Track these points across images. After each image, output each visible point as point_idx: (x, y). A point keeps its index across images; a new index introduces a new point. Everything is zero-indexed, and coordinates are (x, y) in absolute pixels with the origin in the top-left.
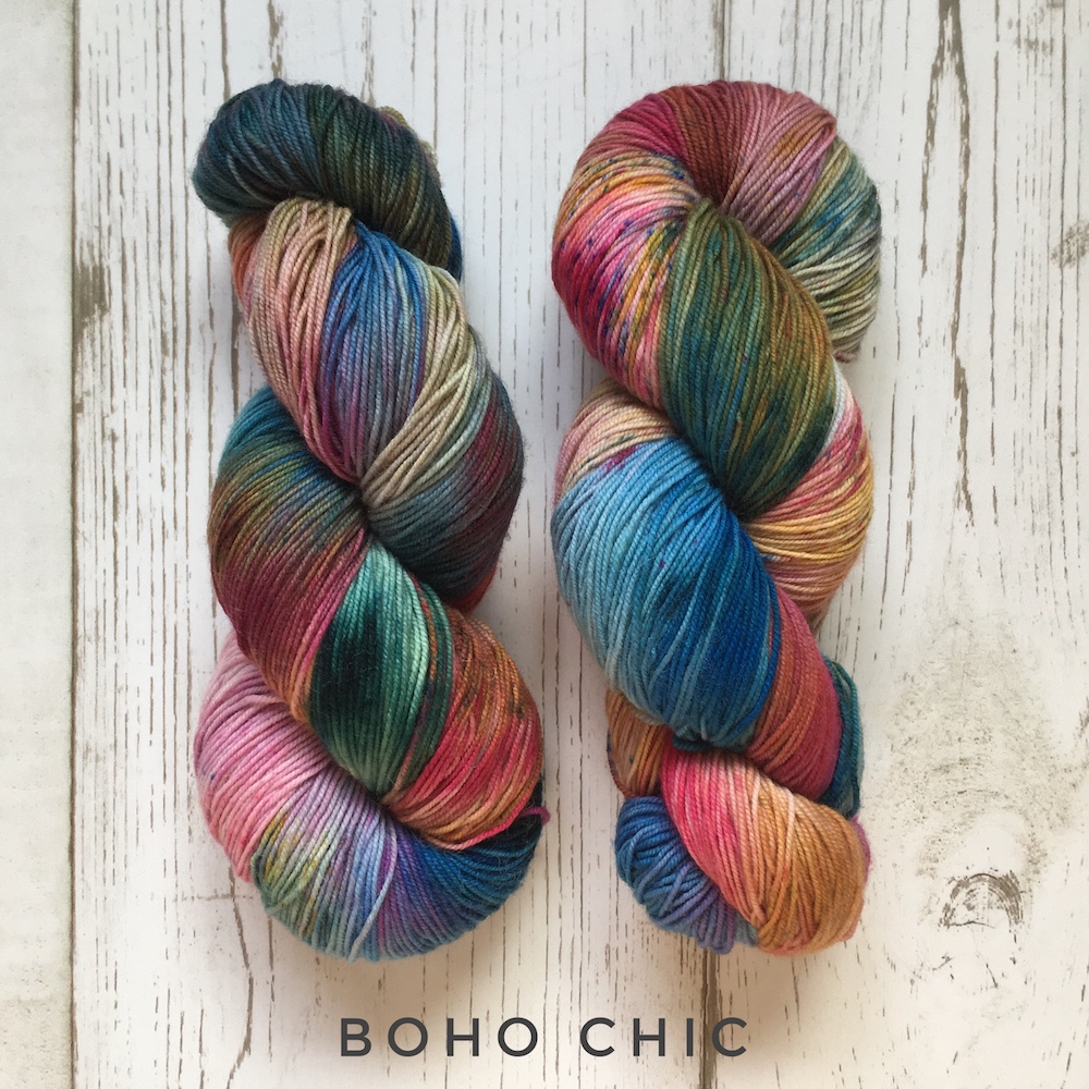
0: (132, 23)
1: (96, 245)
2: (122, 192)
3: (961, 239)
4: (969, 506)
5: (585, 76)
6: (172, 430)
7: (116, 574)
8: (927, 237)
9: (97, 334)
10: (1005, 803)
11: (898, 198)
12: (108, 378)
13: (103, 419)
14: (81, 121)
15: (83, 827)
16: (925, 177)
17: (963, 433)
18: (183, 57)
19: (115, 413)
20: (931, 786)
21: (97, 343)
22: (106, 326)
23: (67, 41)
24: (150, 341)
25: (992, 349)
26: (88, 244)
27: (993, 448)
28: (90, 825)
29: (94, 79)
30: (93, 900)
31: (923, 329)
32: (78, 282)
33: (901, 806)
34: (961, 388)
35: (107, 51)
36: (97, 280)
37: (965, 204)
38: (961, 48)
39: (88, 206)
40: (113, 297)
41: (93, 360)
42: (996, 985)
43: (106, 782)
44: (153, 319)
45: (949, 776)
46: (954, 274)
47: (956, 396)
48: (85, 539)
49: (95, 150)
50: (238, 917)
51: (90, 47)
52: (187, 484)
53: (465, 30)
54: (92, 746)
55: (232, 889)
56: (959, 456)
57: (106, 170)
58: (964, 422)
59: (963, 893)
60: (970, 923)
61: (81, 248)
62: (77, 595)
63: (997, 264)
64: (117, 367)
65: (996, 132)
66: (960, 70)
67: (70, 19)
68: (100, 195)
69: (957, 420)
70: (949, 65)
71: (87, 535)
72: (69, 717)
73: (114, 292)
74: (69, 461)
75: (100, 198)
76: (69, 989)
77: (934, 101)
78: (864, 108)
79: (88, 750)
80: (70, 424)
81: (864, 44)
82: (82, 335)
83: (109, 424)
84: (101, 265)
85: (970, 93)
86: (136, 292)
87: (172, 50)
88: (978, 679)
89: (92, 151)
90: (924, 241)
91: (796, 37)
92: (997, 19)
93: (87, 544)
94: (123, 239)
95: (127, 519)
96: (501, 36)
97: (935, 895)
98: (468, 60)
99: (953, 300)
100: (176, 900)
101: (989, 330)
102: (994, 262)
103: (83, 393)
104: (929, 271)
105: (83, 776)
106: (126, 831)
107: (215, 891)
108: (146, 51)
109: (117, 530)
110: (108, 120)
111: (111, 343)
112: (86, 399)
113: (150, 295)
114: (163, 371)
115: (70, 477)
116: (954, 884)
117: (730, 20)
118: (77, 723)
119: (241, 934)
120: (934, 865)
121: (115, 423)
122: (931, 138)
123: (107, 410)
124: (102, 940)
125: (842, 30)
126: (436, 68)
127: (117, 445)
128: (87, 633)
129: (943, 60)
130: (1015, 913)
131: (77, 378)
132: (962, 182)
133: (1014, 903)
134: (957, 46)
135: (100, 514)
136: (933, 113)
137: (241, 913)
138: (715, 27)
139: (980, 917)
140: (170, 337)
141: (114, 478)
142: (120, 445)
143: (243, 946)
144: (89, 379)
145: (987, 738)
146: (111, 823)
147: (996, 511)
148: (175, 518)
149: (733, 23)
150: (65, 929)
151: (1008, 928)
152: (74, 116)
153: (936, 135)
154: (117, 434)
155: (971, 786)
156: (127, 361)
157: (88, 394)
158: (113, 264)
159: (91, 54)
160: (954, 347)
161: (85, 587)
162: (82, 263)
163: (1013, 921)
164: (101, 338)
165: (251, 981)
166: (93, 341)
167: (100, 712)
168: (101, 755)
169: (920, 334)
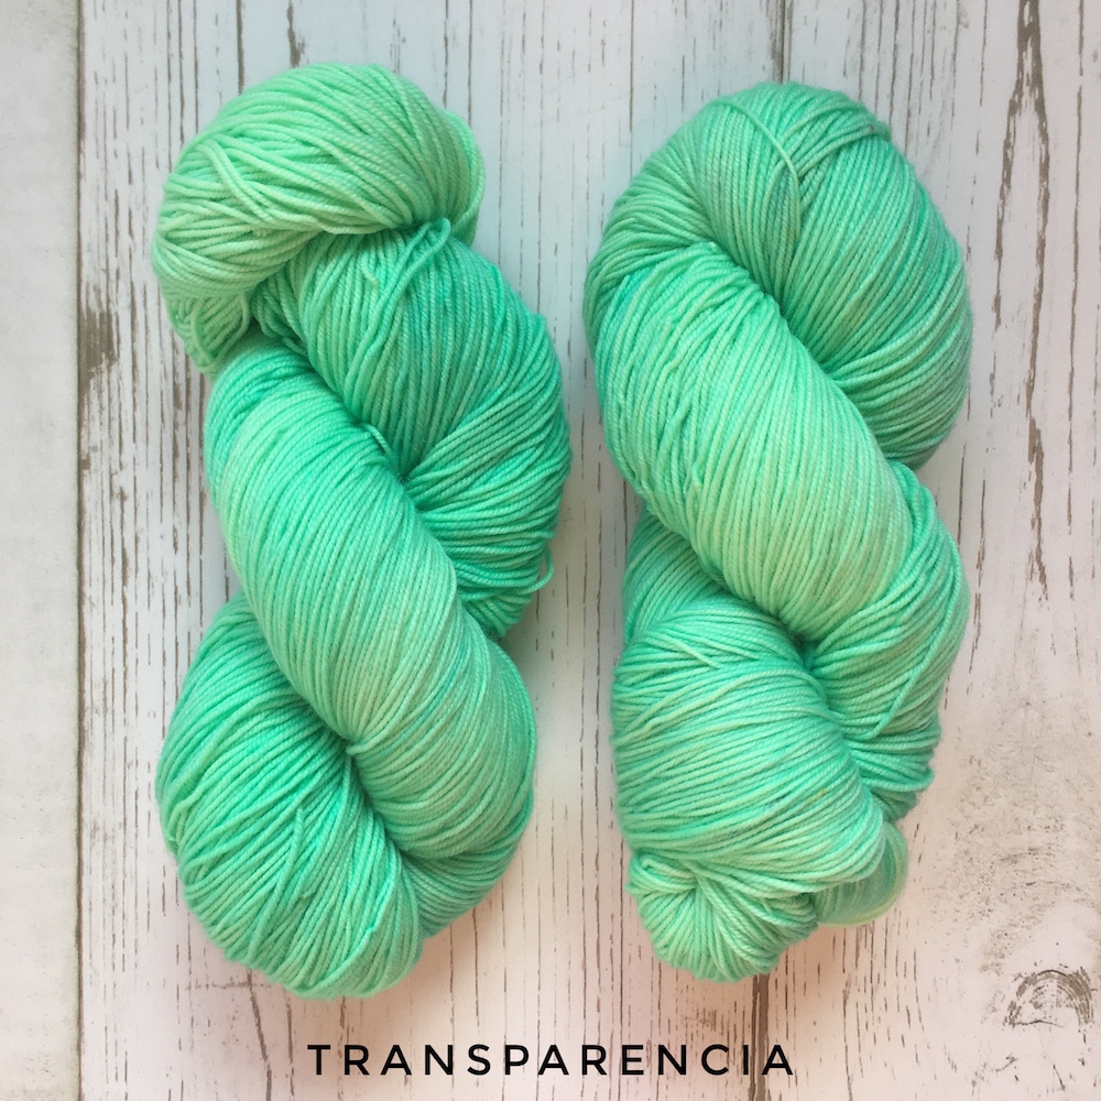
0: (141, 49)
1: (103, 289)
2: (131, 233)
3: (1038, 290)
4: (1043, 578)
5: (631, 109)
6: (185, 488)
7: (125, 642)
8: (1001, 289)
9: (105, 385)
10: (1076, 895)
11: (970, 245)
12: (117, 432)
13: (111, 476)
14: (87, 155)
15: (90, 910)
16: (1000, 222)
17: (1038, 500)
18: (197, 86)
19: (124, 471)
20: (997, 877)
21: (105, 394)
22: (114, 377)
23: (72, 68)
24: (162, 394)
25: (1070, 409)
26: (94, 290)
27: (1070, 516)
28: (98, 906)
29: (101, 110)
30: (102, 987)
31: (995, 387)
32: (84, 330)
33: (965, 898)
34: (1036, 451)
35: (114, 79)
36: (105, 327)
37: (1043, 252)
38: (1042, 82)
39: (94, 248)
40: (122, 345)
41: (101, 413)
42: (1063, 1087)
43: (114, 862)
44: (165, 370)
45: (1018, 866)
46: (1030, 327)
47: (1031, 460)
48: (92, 604)
49: (102, 186)
50: (255, 1006)
51: (96, 75)
52: (201, 547)
53: (502, 59)
54: (100, 824)
55: (249, 977)
56: (1033, 525)
57: (114, 209)
58: (1039, 487)
59: (1030, 990)
60: (1037, 1022)
61: (87, 292)
62: (84, 664)
63: (1077, 317)
64: (126, 421)
65: (1078, 175)
66: (1040, 107)
67: (75, 44)
68: (107, 235)
69: (1031, 486)
70: (1028, 100)
71: (94, 600)
72: (75, 793)
73: (122, 340)
74: (75, 521)
75: (107, 240)
76: (76, 1080)
77: (1012, 140)
78: (935, 147)
79: (95, 829)
80: (75, 482)
81: (936, 77)
82: (89, 386)
83: (117, 482)
84: (108, 310)
85: (1050, 131)
86: (147, 339)
87: (185, 78)
88: (1049, 763)
89: (98, 187)
90: (998, 292)
91: (862, 68)
92: (1081, 51)
93: (94, 610)
94: (132, 284)
95: (138, 584)
96: (541, 66)
97: (1000, 992)
98: (505, 92)
99: (1028, 356)
100: (190, 988)
101: (1066, 388)
102: (1073, 315)
103: (89, 447)
104: (1002, 326)
105: (91, 856)
106: (136, 913)
107: (231, 979)
108: (156, 79)
109: (127, 594)
110: (115, 155)
111: (119, 396)
112: (92, 455)
113: (161, 345)
114: (175, 426)
115: (75, 538)
116: (1021, 981)
117: (790, 50)
118: (84, 800)
119: (259, 1024)
120: (1000, 960)
121: (124, 481)
122: (1007, 180)
123: (116, 467)
124: (110, 1029)
125: (912, 62)
126: (470, 100)
127: (126, 503)
128: (95, 704)
129: (1021, 96)
130: (1085, 1012)
131: (83, 433)
132: (1041, 228)
133: (1084, 1002)
134: (1037, 80)
135: (108, 576)
136: (1009, 152)
137: (259, 1002)
138: (773, 57)
139: (1048, 1016)
140: (183, 389)
141: (123, 539)
142: (129, 505)
143: (261, 1037)
144: (96, 433)
145: (1059, 826)
146: (120, 906)
147: (1072, 585)
148: (188, 583)
149: (793, 53)
150: (72, 1017)
151: (1078, 1028)
152: (79, 150)
153: (1012, 177)
154: (126, 493)
155: (1042, 878)
156: (138, 414)
157: (95, 449)
158: (121, 310)
159: (97, 83)
160: (1029, 406)
161: (94, 656)
162: (88, 309)
163: (1082, 1020)
164: (109, 389)
165: (269, 1073)
166: (100, 392)
167: (108, 788)
168: (110, 834)
169: (992, 392)
